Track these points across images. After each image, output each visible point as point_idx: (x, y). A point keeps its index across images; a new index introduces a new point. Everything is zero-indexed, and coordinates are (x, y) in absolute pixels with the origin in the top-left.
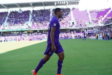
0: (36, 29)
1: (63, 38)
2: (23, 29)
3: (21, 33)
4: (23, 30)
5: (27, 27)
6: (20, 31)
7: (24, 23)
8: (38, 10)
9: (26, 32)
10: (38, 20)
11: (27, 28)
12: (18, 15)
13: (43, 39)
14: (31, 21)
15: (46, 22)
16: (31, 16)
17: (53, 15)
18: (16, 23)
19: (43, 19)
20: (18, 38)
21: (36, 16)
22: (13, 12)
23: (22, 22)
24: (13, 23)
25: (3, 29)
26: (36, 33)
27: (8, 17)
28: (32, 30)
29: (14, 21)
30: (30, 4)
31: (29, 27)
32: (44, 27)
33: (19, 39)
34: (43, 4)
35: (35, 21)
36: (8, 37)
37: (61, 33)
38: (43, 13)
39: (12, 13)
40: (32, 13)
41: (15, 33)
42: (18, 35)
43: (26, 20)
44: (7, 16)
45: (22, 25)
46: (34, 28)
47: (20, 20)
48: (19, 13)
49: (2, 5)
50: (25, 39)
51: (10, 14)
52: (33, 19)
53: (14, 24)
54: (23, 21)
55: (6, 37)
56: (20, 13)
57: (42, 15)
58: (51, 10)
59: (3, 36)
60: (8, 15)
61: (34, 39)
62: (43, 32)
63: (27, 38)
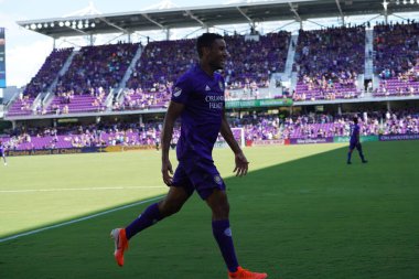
0: (313, 101)
1: (413, 134)
2: (264, 100)
3: (255, 117)
4: (262, 103)
5: (279, 92)
6: (251, 109)
7: (265, 80)
8: (319, 28)
9: (276, 112)
10: (321, 68)
11: (276, 98)
12: (244, 49)
13: (340, 139)
14: (294, 69)
15: (349, 73)
16: (292, 54)
17: (375, 48)
18: (238, 80)
19: (339, 63)
20: (246, 135)
21: (313, 52)
22: (226, 38)
23: (260, 75)
24: (228, 79)
26: (312, 115)
28: (295, 104)
29: (230, 72)
30: (289, 8)
31: (287, 93)
32: (341, 94)
33: (250, 138)
34: (339, 6)
35: (308, 70)
37: (406, 115)
38: (339, 42)
40: (296, 41)
41: (232, 115)
42: (244, 122)
43: (274, 69)
45: (260, 87)
46: (304, 97)
47: (251, 69)
48: (249, 42)
49: (185, 12)
50: (270, 136)
52: (299, 62)
53: (229, 84)
54: (264, 71)
56: (252, 42)
57: (335, 49)
58: (367, 29)
61: (304, 137)
62: (340, 113)
63: (279, 133)
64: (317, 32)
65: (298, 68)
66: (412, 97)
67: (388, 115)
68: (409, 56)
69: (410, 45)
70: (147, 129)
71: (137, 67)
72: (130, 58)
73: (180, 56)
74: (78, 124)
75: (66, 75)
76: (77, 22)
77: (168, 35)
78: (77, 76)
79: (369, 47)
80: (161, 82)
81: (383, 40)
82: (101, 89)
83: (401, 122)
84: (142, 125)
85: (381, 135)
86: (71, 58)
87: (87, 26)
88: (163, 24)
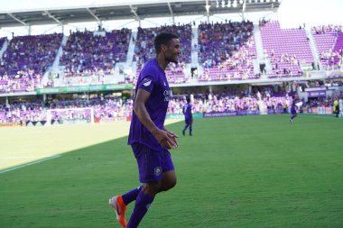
1: (229, 112)
2: (110, 85)
3: (102, 99)
4: (108, 88)
5: (122, 78)
6: (99, 93)
7: (110, 68)
9: (119, 94)
11: (120, 83)
12: (93, 43)
13: (171, 116)
14: (134, 60)
16: (132, 47)
17: (200, 43)
18: (88, 68)
20: (95, 113)
21: (149, 46)
22: (78, 34)
23: (106, 64)
24: (79, 67)
25: (48, 86)
27: (64, 49)
29: (81, 61)
30: (130, 9)
31: (128, 79)
33: (98, 116)
34: (170, 9)
36: (63, 110)
37: (224, 96)
39: (75, 36)
40: (135, 36)
41: (83, 97)
42: (93, 103)
43: (118, 59)
44: (59, 45)
45: (106, 74)
47: (99, 60)
48: (97, 37)
49: (44, 12)
50: (115, 114)
51: (68, 41)
52: (138, 54)
53: (81, 71)
54: (109, 61)
55: (58, 110)
56: (99, 37)
58: (193, 27)
59: (47, 105)
60: (64, 42)
62: (171, 95)
63: (122, 111)
64: (152, 29)
66: (229, 82)
67: (210, 97)
68: (227, 49)
69: (228, 40)
70: (12, 109)
71: (3, 57)
73: (39, 48)
77: (30, 31)
79: (195, 41)
80: (24, 70)
81: (206, 36)
83: (221, 101)
84: (8, 106)
85: (204, 113)
88: (26, 22)
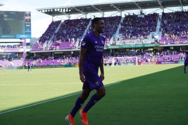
0: (169, 45)
2: (147, 44)
3: (142, 52)
4: (146, 46)
5: (153, 41)
6: (140, 48)
7: (147, 35)
8: (171, 12)
9: (152, 49)
10: (172, 30)
11: (152, 43)
12: (137, 21)
13: (181, 62)
14: (160, 30)
15: (185, 32)
16: (159, 23)
18: (135, 35)
19: (180, 28)
20: (138, 60)
21: (169, 23)
22: (129, 16)
23: (144, 33)
24: (130, 35)
25: (113, 44)
26: (168, 51)
27: (122, 25)
28: (161, 46)
29: (131, 31)
30: (158, 2)
31: (157, 41)
32: (181, 42)
33: (140, 61)
34: (180, 2)
35: (166, 31)
36: (121, 58)
38: (180, 18)
39: (128, 18)
40: (161, 17)
41: (132, 51)
42: (137, 54)
43: (151, 30)
44: (119, 22)
45: (145, 38)
46: (165, 43)
47: (140, 30)
48: (139, 18)
49: (111, 4)
50: (149, 60)
51: (124, 20)
52: (162, 27)
53: (131, 37)
54: (146, 31)
55: (118, 58)
56: (141, 18)
57: (179, 21)
59: (112, 55)
60: (122, 21)
61: (164, 61)
62: (181, 50)
63: (153, 59)
64: (170, 13)
65: (162, 30)
71: (89, 29)
72: (86, 25)
73: (109, 24)
74: (63, 54)
75: (58, 33)
76: (63, 9)
77: (103, 15)
78: (63, 33)
82: (73, 39)
86: (60, 25)
87: (67, 11)
88: (101, 10)
